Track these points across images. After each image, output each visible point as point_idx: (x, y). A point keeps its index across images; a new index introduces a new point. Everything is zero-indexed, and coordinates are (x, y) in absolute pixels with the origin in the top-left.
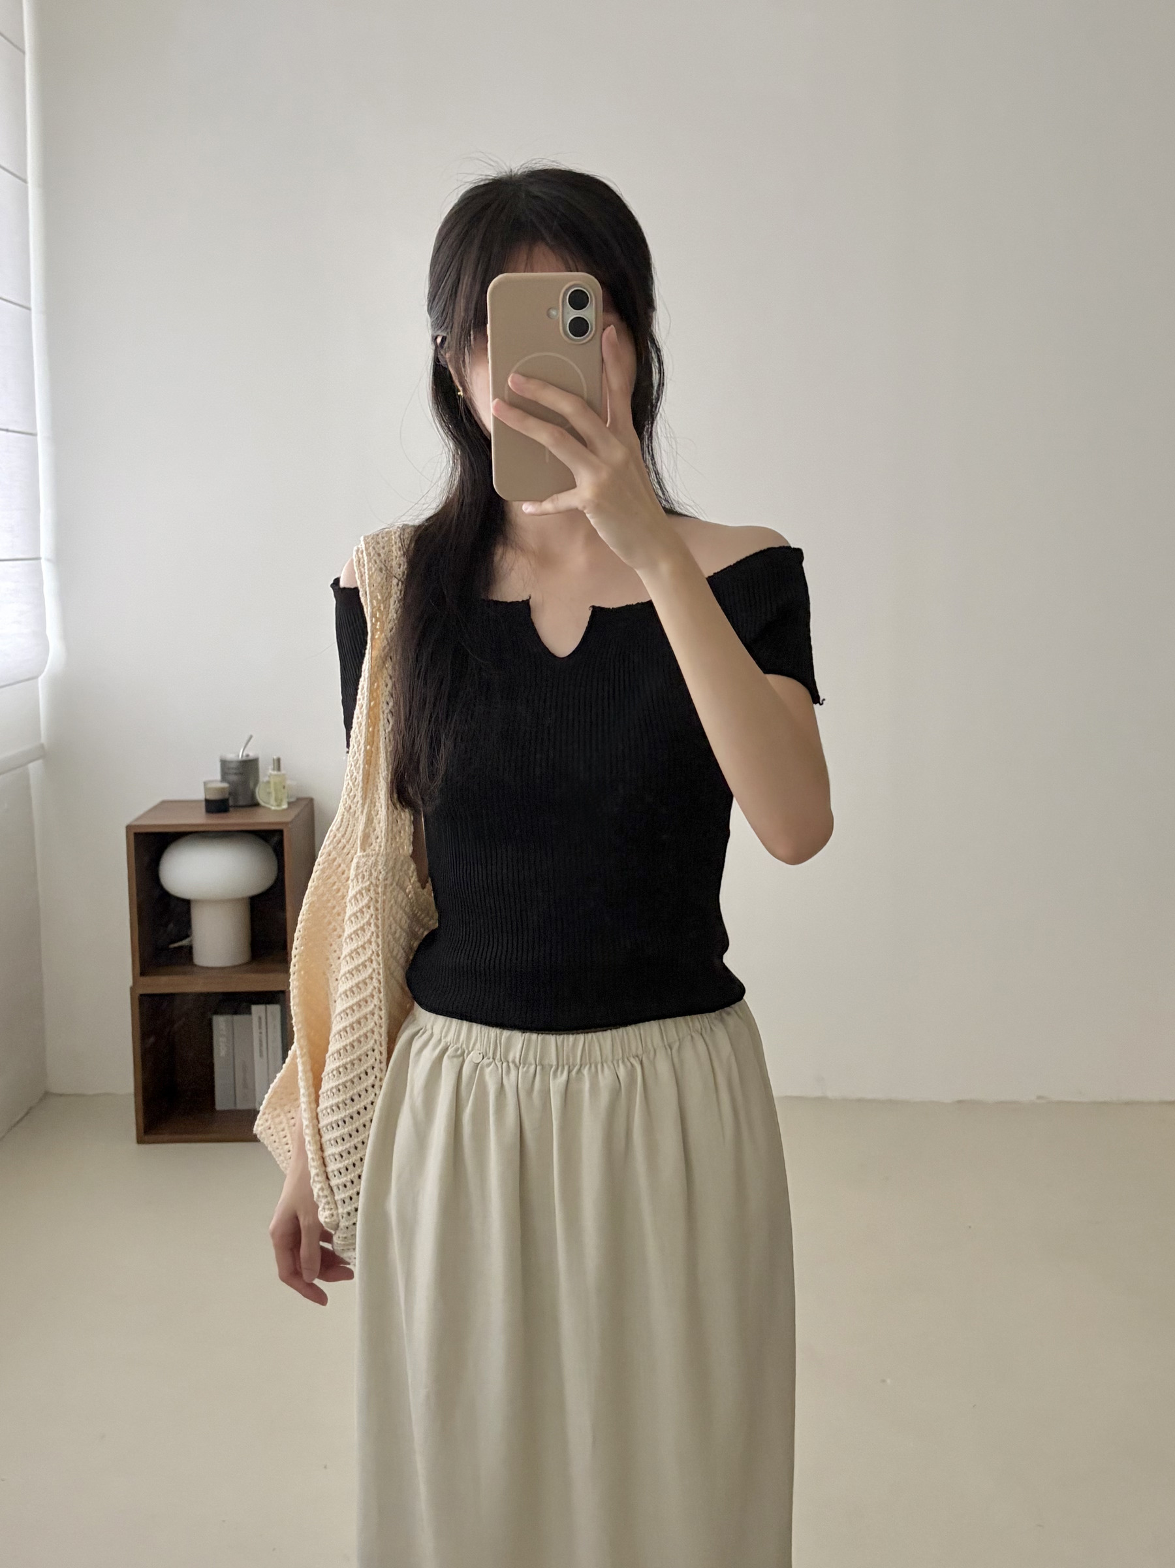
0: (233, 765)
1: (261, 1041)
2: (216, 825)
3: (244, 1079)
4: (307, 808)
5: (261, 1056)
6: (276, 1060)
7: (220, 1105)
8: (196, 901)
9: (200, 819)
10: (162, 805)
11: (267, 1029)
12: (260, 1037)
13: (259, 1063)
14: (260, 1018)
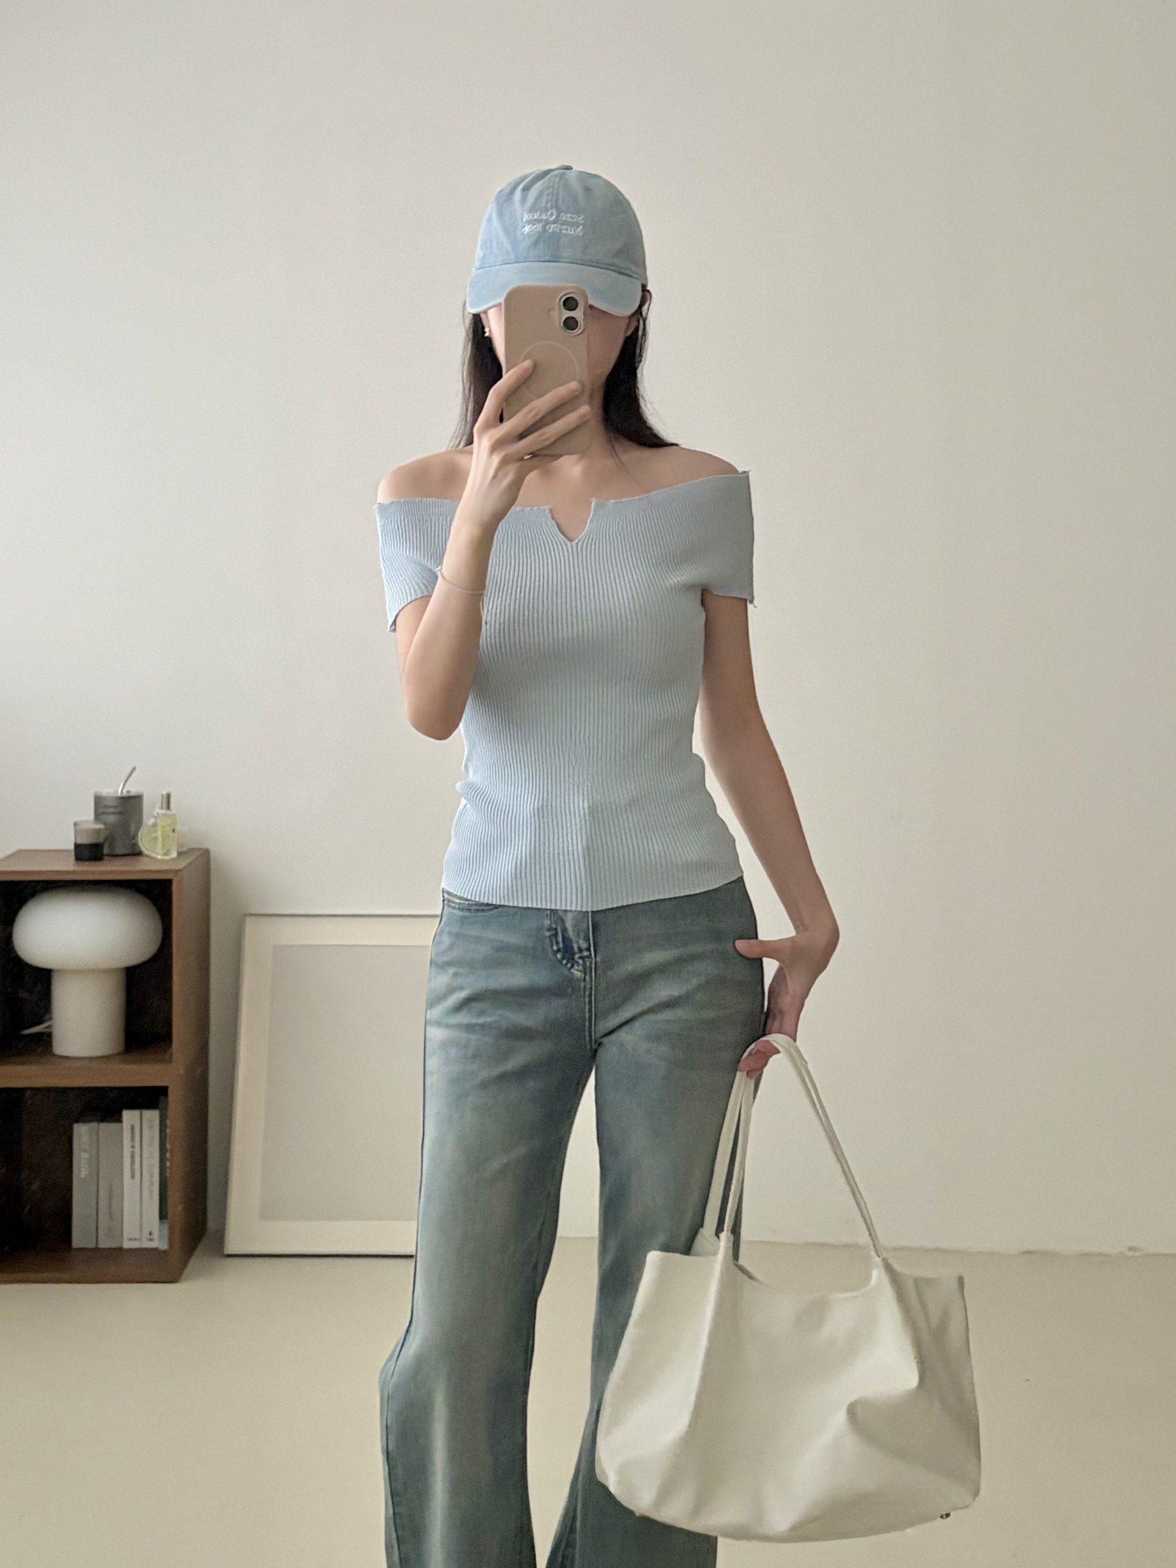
0: (110, 804)
2: (86, 872)
3: (110, 1207)
4: (203, 861)
5: (133, 1177)
6: (152, 1183)
7: (78, 1240)
8: (59, 971)
9: (68, 866)
10: (20, 853)
11: (141, 1141)
12: (133, 1152)
13: (129, 1186)
14: (133, 1126)
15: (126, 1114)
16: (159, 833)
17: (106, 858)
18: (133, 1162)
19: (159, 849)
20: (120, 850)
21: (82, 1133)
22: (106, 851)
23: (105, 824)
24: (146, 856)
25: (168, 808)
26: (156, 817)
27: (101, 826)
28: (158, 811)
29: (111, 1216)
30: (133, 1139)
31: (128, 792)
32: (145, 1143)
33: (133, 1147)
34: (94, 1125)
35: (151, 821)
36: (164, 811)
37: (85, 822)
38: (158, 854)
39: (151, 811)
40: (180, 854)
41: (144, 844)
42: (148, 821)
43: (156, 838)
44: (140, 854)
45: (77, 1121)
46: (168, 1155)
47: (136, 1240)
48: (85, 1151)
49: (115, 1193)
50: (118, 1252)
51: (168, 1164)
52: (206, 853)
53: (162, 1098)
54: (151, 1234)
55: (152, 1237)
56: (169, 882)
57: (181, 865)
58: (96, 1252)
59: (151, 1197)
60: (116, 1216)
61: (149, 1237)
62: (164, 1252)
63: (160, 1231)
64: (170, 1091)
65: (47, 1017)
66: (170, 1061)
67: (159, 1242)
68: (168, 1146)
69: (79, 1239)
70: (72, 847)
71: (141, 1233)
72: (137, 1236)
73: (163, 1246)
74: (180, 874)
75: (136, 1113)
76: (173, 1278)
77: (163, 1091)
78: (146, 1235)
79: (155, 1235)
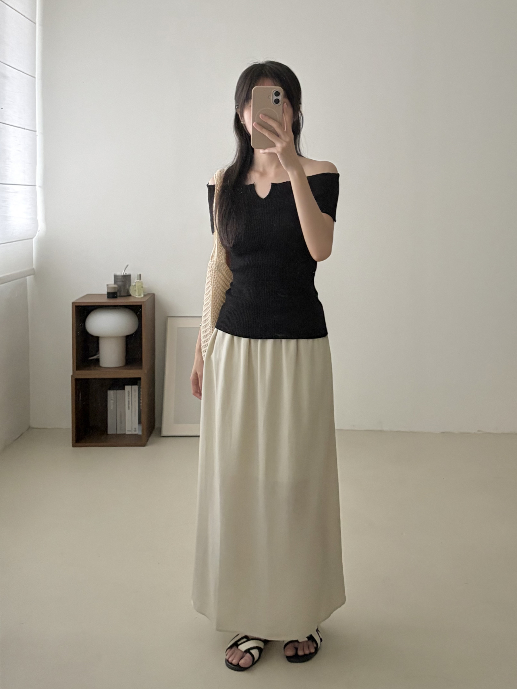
0: (119, 278)
2: (112, 302)
3: (121, 420)
4: (152, 297)
5: (129, 409)
6: (135, 411)
8: (102, 337)
9: (105, 300)
10: (88, 295)
11: (132, 397)
12: (129, 400)
13: (128, 412)
14: (129, 392)
15: (126, 387)
16: (137, 289)
17: (118, 298)
18: (129, 404)
19: (137, 294)
20: (123, 294)
21: (111, 394)
22: (118, 294)
23: (118, 285)
24: (133, 296)
25: (140, 279)
26: (135, 283)
27: (116, 286)
28: (136, 280)
29: (121, 423)
30: (129, 396)
31: (126, 274)
32: (133, 397)
33: (129, 398)
34: (115, 391)
35: (134, 284)
36: (138, 281)
37: (111, 284)
38: (137, 296)
39: (134, 281)
40: (145, 296)
41: (132, 292)
42: (133, 284)
43: (135, 290)
44: (130, 295)
45: (110, 389)
46: (141, 401)
47: (130, 431)
48: (112, 400)
49: (123, 415)
50: (124, 435)
51: (141, 404)
52: (154, 295)
53: (139, 381)
54: (135, 429)
56: (141, 306)
57: (145, 300)
58: (116, 435)
59: (135, 416)
60: (123, 422)
62: (140, 435)
63: (139, 428)
64: (142, 379)
65: (97, 353)
66: (142, 369)
67: (139, 432)
68: (141, 398)
69: (111, 431)
70: (106, 293)
71: (132, 429)
72: (130, 429)
74: (145, 303)
75: (130, 387)
76: (144, 445)
77: (140, 379)
78: (134, 429)
79: (137, 429)
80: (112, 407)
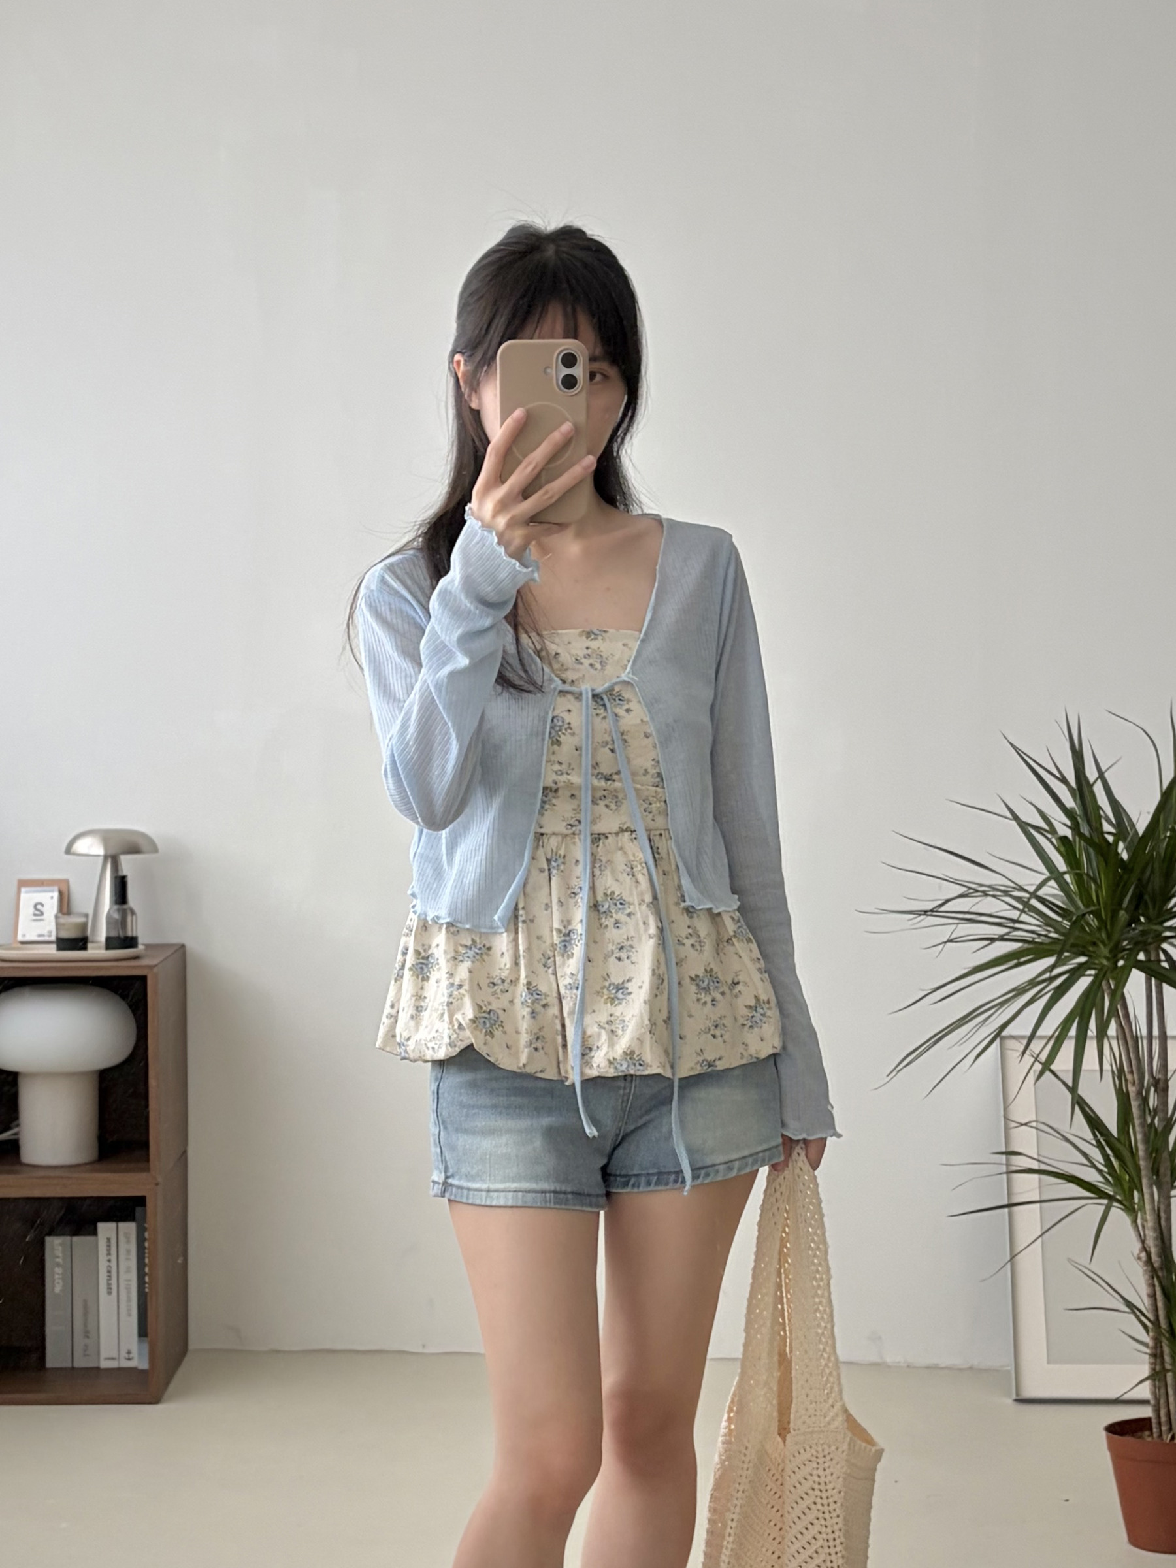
1: (109, 1272)
3: (85, 1325)
4: (178, 957)
5: (110, 1293)
6: (129, 1300)
7: (50, 1363)
8: (26, 1075)
11: (118, 1255)
12: (109, 1266)
13: (106, 1303)
14: (109, 1240)
15: (101, 1226)
18: (110, 1277)
21: (56, 1246)
29: (87, 1334)
30: (109, 1254)
32: (122, 1257)
33: (109, 1261)
34: (68, 1238)
45: (50, 1234)
46: (147, 1270)
47: (113, 1359)
48: (58, 1265)
49: (91, 1310)
50: (95, 1372)
51: (147, 1279)
52: (183, 946)
53: (138, 1210)
54: (129, 1352)
55: (131, 1356)
56: (143, 979)
57: (154, 962)
58: (72, 1373)
59: (129, 1315)
60: (92, 1333)
61: (127, 1356)
62: (143, 1371)
63: (140, 1350)
64: (148, 1200)
65: (16, 1123)
66: (147, 1170)
67: (139, 1361)
68: (147, 1261)
69: (54, 1358)
71: (119, 1355)
72: (115, 1355)
73: (144, 1365)
74: (155, 970)
75: (113, 1225)
76: (156, 1401)
77: (141, 1201)
78: (124, 1354)
79: (135, 1354)
80: (58, 1289)
